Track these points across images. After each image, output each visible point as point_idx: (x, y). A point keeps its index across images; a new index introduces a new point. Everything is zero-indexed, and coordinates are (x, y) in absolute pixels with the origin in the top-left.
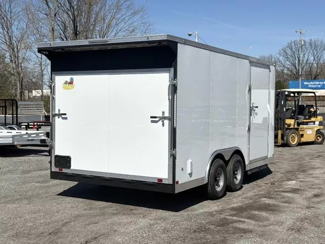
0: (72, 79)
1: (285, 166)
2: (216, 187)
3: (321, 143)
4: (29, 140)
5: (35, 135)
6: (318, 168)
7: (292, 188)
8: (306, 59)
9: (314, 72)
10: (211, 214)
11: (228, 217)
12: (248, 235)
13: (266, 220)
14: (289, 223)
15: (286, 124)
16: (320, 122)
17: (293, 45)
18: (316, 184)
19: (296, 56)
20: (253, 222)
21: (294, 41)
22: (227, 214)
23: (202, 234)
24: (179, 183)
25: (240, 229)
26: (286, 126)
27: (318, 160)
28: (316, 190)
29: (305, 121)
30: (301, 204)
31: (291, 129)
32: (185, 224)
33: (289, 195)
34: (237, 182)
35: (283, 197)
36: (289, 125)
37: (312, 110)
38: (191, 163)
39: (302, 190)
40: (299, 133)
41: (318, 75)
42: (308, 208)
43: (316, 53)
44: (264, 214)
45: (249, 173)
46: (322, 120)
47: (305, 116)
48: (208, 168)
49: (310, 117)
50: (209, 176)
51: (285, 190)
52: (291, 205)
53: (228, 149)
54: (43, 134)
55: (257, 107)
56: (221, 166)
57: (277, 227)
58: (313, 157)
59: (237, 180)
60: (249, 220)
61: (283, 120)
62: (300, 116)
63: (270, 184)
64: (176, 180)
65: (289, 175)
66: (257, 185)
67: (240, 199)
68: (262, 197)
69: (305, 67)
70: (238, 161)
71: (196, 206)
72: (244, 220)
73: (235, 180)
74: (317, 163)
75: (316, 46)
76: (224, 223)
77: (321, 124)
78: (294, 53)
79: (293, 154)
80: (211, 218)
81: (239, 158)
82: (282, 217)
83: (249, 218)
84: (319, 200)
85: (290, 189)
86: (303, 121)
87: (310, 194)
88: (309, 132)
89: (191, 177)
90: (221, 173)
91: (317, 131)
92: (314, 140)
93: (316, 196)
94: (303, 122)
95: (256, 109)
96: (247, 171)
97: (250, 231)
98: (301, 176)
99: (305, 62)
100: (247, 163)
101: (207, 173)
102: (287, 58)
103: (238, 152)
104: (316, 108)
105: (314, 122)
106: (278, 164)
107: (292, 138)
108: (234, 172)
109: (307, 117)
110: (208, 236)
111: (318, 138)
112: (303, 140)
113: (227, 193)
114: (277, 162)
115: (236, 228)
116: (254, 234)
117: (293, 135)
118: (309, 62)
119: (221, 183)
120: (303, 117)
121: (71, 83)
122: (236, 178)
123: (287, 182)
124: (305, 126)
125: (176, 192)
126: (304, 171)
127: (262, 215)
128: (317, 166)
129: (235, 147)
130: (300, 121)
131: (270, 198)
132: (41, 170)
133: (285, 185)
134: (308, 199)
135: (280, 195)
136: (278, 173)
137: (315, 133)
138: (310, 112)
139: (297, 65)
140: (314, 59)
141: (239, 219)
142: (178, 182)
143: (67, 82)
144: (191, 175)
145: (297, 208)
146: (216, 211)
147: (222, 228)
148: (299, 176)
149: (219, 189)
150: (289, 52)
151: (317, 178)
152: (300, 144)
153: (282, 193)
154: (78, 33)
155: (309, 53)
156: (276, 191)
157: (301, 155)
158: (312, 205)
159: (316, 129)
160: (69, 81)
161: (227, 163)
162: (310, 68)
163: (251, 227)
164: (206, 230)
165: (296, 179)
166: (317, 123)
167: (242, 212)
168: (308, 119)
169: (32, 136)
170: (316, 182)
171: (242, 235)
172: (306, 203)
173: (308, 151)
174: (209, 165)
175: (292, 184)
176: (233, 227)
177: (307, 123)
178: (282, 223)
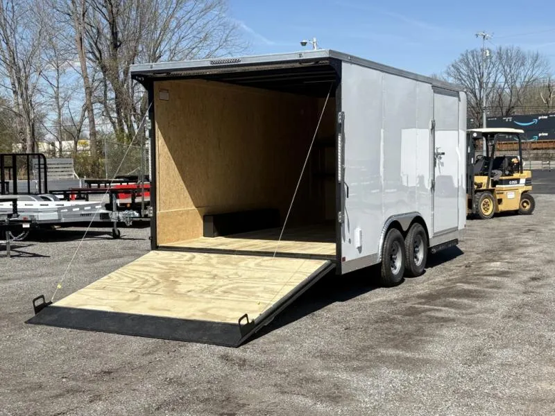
1: (481, 244)
2: (392, 269)
3: (529, 213)
4: (83, 215)
5: (89, 208)
6: (531, 245)
7: (498, 271)
8: (492, 81)
9: (506, 102)
10: (391, 303)
11: (416, 306)
12: (450, 324)
13: (470, 308)
14: (503, 310)
15: (476, 184)
16: (527, 180)
17: (470, 57)
18: (531, 266)
19: (476, 76)
20: (453, 310)
21: (472, 52)
22: (413, 303)
23: (387, 325)
24: (346, 260)
25: (437, 318)
26: (476, 187)
27: (529, 236)
28: (533, 273)
29: (504, 178)
30: (514, 289)
31: (483, 190)
32: (359, 315)
33: (495, 279)
34: (418, 263)
35: (488, 282)
36: (480, 185)
37: (514, 160)
38: (361, 232)
39: (512, 273)
40: (495, 197)
41: (513, 107)
42: (525, 293)
43: (508, 71)
44: (465, 301)
45: (434, 251)
46: (530, 176)
47: (503, 171)
48: (381, 241)
49: (511, 173)
50: (382, 252)
51: (488, 273)
52: (500, 291)
53: (406, 214)
54: (100, 206)
55: (443, 154)
56: (398, 239)
57: (487, 315)
58: (519, 231)
59: (418, 260)
60: (447, 308)
61: (470, 178)
62: (495, 171)
63: (463, 267)
64: (343, 256)
65: (490, 256)
66: (445, 269)
67: (426, 284)
68: (457, 283)
69: (491, 94)
70: (420, 233)
71: (367, 295)
72: (440, 308)
73: (415, 260)
74: (527, 239)
75: (509, 59)
76: (412, 312)
77: (528, 182)
78: (472, 71)
79: (488, 228)
80: (393, 307)
81: (421, 228)
82: (492, 304)
83: (445, 306)
84: (540, 284)
85: (495, 273)
86: (501, 178)
87: (525, 276)
88: (511, 195)
89: (360, 251)
90: (398, 248)
91: (522, 194)
92: (518, 208)
93: (534, 279)
94: (501, 180)
95: (442, 156)
96: (431, 248)
97: (453, 320)
98: (507, 256)
99: (490, 85)
100: (431, 236)
101: (380, 248)
102: (460, 80)
103: (418, 220)
104: (521, 158)
105: (518, 180)
106: (469, 242)
107: (484, 205)
108: (414, 248)
109: (507, 173)
110: (396, 326)
111: (525, 204)
112: (502, 208)
113: (406, 279)
114: (467, 240)
115: (430, 317)
116: (459, 323)
117: (487, 200)
118: (497, 86)
119: (398, 264)
120: (500, 172)
122: (416, 257)
123: (488, 264)
124: (504, 186)
125: (343, 273)
126: (510, 250)
127: (462, 302)
128: (528, 243)
129: (416, 212)
130: (496, 178)
131: (469, 283)
132: (113, 258)
133: (486, 267)
134: (525, 283)
135: (482, 279)
136: (472, 253)
137: (520, 198)
138: (511, 164)
139: (477, 91)
140: (506, 81)
141: (432, 307)
142: (344, 259)
144: (360, 249)
145: (510, 293)
146: (397, 300)
147: (412, 318)
148: (503, 256)
149: (395, 272)
150: (464, 69)
151: (533, 258)
152: (497, 215)
153: (485, 277)
154: (118, 44)
155: (497, 71)
156: (474, 275)
157: (500, 229)
158: (530, 289)
159: (521, 191)
161: (405, 234)
162: (500, 95)
163: (452, 316)
164: (392, 320)
165: (500, 259)
166: (523, 181)
167: (435, 300)
168: (509, 175)
169: (86, 208)
170: (530, 263)
171: (442, 323)
172: (522, 288)
173: (510, 224)
174: (382, 237)
175: (496, 265)
176: (427, 316)
177: (507, 182)
178: (493, 311)
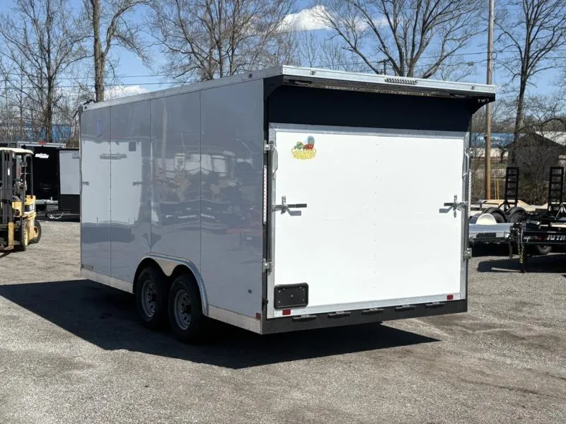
0: (311, 139)
121: (310, 146)
143: (301, 144)
160: (305, 143)
